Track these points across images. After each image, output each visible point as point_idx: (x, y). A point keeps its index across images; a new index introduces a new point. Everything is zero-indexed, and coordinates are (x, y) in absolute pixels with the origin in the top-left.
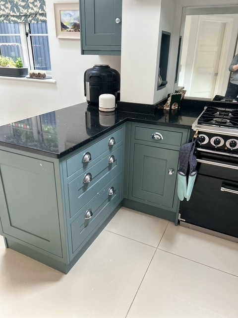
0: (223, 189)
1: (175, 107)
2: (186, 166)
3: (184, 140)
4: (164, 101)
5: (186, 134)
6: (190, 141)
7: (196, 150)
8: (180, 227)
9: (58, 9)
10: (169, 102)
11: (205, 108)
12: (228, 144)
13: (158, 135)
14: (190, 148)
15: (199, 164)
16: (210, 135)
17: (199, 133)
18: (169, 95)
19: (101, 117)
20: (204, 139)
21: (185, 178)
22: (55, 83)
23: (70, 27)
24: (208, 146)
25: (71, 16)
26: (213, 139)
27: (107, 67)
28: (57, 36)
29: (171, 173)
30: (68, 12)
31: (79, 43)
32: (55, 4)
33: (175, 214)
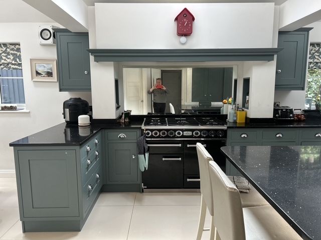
0: (164, 159)
1: (127, 120)
2: (143, 149)
3: (138, 136)
4: (120, 117)
5: (139, 132)
6: (142, 135)
7: (146, 140)
8: (144, 193)
9: (34, 62)
10: (123, 117)
11: (145, 119)
12: (161, 134)
13: (122, 135)
14: (143, 139)
15: (149, 147)
16: (152, 130)
17: (146, 130)
18: (122, 114)
19: (80, 130)
20: (148, 134)
21: (143, 155)
22: (29, 112)
23: (44, 74)
24: (152, 137)
25: (45, 67)
26: (154, 132)
27: (80, 99)
28: (32, 79)
29: (133, 157)
30: (42, 65)
31: (58, 84)
32: (31, 59)
33: (140, 185)
